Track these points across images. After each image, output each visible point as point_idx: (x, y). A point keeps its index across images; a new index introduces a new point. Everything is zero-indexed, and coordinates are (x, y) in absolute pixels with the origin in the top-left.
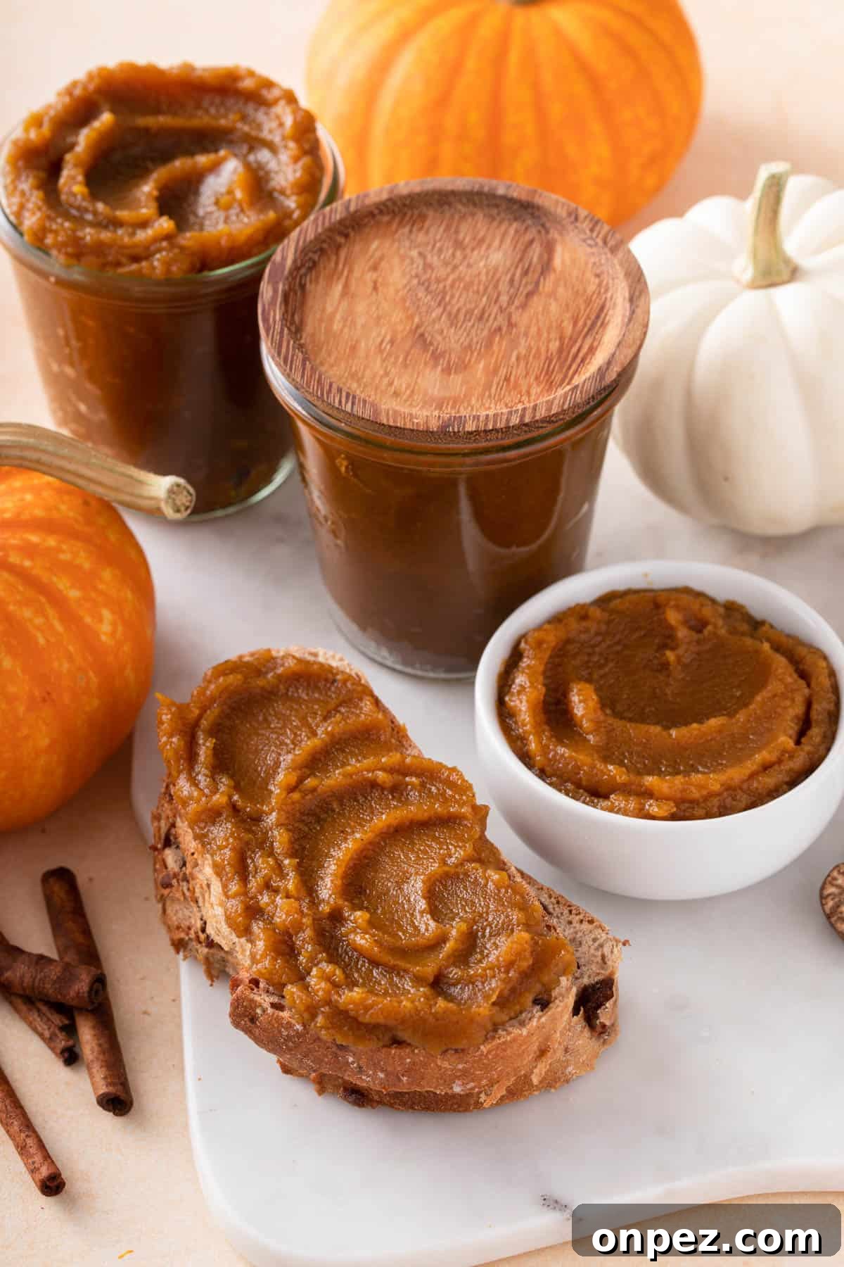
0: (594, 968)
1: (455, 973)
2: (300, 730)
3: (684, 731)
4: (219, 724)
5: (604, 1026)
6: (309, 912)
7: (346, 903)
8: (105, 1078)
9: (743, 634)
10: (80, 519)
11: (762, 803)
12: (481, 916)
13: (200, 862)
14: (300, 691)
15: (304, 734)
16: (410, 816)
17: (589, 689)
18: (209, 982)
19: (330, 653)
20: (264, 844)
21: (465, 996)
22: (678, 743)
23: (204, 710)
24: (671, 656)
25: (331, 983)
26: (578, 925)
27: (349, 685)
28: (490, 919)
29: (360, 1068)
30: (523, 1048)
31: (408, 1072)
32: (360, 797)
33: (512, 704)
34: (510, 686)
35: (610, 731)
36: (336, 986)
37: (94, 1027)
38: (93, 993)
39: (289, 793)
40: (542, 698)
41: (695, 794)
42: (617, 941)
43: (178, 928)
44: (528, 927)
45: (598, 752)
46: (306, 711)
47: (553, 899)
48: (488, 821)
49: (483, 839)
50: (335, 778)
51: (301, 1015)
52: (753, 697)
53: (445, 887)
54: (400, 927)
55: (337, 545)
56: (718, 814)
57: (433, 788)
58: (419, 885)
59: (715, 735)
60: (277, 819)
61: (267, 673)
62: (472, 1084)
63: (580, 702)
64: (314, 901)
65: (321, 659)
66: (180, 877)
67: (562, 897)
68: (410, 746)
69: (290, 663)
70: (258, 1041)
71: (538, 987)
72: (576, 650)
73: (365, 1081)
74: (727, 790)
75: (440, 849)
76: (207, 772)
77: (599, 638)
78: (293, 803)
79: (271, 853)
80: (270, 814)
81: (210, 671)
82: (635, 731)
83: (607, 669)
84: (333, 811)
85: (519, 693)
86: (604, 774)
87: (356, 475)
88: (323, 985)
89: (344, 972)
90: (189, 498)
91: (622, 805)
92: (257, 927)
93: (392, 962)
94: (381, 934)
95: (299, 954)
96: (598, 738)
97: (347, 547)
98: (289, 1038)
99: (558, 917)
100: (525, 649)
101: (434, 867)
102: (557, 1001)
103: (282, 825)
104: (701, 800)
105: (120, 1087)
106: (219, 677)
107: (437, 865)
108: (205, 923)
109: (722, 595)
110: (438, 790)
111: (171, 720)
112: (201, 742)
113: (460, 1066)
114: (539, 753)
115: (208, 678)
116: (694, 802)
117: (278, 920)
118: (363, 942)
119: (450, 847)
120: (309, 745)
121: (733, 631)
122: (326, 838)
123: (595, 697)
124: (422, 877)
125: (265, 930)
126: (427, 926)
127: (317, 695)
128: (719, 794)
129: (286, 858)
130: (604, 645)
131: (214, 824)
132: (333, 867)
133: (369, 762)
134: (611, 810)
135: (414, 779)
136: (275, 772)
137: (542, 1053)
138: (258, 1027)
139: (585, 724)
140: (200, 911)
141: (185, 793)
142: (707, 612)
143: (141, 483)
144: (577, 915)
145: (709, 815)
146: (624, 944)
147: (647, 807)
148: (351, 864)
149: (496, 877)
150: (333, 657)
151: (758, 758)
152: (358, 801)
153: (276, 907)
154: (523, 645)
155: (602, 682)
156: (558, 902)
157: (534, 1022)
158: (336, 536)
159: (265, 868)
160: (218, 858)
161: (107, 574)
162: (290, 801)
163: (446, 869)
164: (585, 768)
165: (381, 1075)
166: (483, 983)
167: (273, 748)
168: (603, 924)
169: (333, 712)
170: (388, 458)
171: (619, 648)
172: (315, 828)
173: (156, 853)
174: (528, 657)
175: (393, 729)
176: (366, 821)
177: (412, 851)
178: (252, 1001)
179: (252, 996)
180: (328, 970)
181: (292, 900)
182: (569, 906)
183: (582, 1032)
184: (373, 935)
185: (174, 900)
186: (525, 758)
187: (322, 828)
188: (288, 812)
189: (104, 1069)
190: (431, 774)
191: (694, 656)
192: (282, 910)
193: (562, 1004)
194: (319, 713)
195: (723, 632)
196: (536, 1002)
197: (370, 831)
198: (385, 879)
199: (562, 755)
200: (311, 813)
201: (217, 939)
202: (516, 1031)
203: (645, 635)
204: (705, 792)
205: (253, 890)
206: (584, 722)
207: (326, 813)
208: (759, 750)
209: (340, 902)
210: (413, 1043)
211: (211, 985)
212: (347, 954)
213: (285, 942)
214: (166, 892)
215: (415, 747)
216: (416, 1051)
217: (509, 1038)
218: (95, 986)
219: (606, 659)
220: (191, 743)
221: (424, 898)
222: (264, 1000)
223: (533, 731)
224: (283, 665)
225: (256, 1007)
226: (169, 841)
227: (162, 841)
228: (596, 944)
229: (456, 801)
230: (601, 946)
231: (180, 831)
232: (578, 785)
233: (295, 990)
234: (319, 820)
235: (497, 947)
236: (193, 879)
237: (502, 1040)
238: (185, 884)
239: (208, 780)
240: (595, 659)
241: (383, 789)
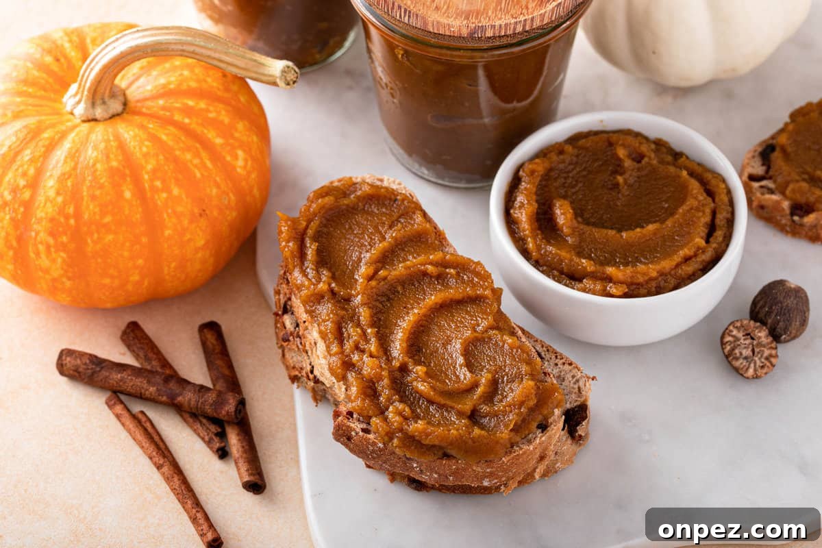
0: (573, 396)
1: (485, 408)
2: (374, 235)
3: (631, 233)
4: (319, 232)
5: (580, 436)
6: (387, 367)
7: (410, 360)
8: (248, 470)
9: (668, 163)
10: (221, 87)
11: (686, 285)
12: (500, 368)
13: (309, 328)
14: (373, 207)
15: (377, 238)
16: (451, 296)
17: (566, 203)
18: (315, 404)
19: (392, 179)
20: (353, 318)
21: (492, 424)
22: (628, 243)
23: (309, 221)
24: (620, 179)
25: (403, 417)
26: (561, 367)
27: (406, 202)
28: (507, 371)
29: (421, 471)
30: (530, 457)
31: (454, 473)
32: (416, 283)
33: (516, 215)
34: (514, 202)
35: (581, 234)
36: (406, 419)
37: (238, 435)
38: (238, 412)
39: (369, 281)
40: (535, 211)
41: (641, 279)
42: (588, 378)
43: (294, 368)
44: (532, 376)
45: (574, 250)
46: (378, 221)
47: (544, 349)
48: (502, 299)
49: (499, 312)
50: (399, 270)
51: (382, 438)
52: (677, 210)
53: (475, 346)
54: (447, 375)
55: (394, 102)
56: (655, 293)
57: (465, 276)
58: (458, 346)
59: (651, 236)
60: (362, 301)
61: (350, 195)
62: (496, 481)
63: (562, 214)
64: (389, 359)
65: (385, 184)
66: (295, 334)
67: (551, 347)
68: (448, 245)
69: (366, 188)
70: (351, 450)
71: (540, 418)
72: (557, 175)
73: (424, 478)
74: (661, 275)
75: (472, 320)
76: (313, 267)
77: (572, 167)
78: (372, 288)
79: (358, 325)
80: (357, 297)
81: (313, 194)
82: (598, 233)
83: (577, 188)
84: (398, 292)
85: (520, 207)
86: (579, 265)
87: (408, 60)
88: (397, 418)
89: (411, 409)
90: (296, 75)
91: (592, 287)
92: (351, 376)
93: (443, 402)
94: (434, 383)
95: (380, 395)
96: (574, 239)
97: (400, 103)
98: (373, 451)
99: (548, 361)
100: (523, 176)
101: (468, 333)
102: (552, 426)
103: (365, 304)
104: (644, 283)
105: (257, 477)
106: (318, 199)
107: (470, 332)
108: (313, 367)
109: (652, 135)
110: (468, 277)
111: (288, 230)
112: (308, 245)
113: (488, 470)
114: (534, 251)
115: (311, 199)
116: (639, 285)
117: (365, 372)
118: (423, 388)
119: (478, 319)
120: (381, 246)
121: (662, 162)
122: (394, 311)
123: (571, 211)
124: (460, 340)
125: (357, 378)
126: (465, 375)
127: (384, 210)
128: (655, 279)
129: (368, 328)
130: (575, 172)
131: (319, 303)
132: (401, 334)
133: (421, 258)
134: (584, 290)
135: (452, 270)
136: (358, 265)
137: (542, 458)
138: (352, 443)
139: (565, 230)
140: (309, 359)
141: (299, 282)
142: (644, 148)
143: (263, 65)
144: (561, 359)
145: (649, 294)
146: (593, 379)
147: (608, 288)
148: (412, 331)
149: (510, 341)
150: (394, 182)
151: (681, 253)
152: (415, 286)
153: (364, 363)
154: (521, 173)
155: (574, 197)
156: (548, 350)
157: (538, 441)
158: (393, 96)
159: (355, 335)
160: (323, 328)
161: (240, 126)
162: (369, 287)
163: (477, 335)
164: (566, 261)
165: (436, 476)
166: (504, 416)
167: (356, 248)
168: (579, 366)
169: (396, 222)
170: (433, 53)
171: (585, 173)
172: (387, 305)
173: (278, 317)
174: (524, 182)
175: (436, 233)
176: (420, 299)
177: (452, 321)
178: (349, 426)
179: (349, 423)
180: (400, 408)
181: (375, 359)
182: (556, 353)
183: (566, 440)
184: (429, 383)
185: (290, 350)
186: (525, 253)
187: (391, 305)
188: (369, 295)
189: (246, 464)
190: (464, 267)
191: (636, 179)
192: (368, 366)
193: (555, 428)
194: (387, 223)
195: (655, 162)
196: (538, 427)
197: (425, 308)
198: (434, 341)
199: (551, 252)
200: (384, 295)
201: (322, 379)
202: (525, 447)
203: (602, 165)
204: (646, 278)
205: (348, 350)
206: (564, 228)
207: (394, 294)
208: (682, 247)
209: (406, 359)
210: (458, 457)
211: (316, 406)
212: (412, 395)
213: (370, 387)
214: (285, 344)
215: (451, 246)
216: (460, 462)
217: (521, 452)
218: (239, 408)
219: (576, 181)
220: (301, 246)
221: (462, 355)
222: (357, 426)
223: (530, 235)
224: (361, 189)
225: (352, 430)
226: (286, 309)
227: (282, 309)
228: (574, 380)
229: (481, 286)
230: (578, 381)
231: (294, 305)
232: (562, 273)
233: (378, 421)
234: (389, 300)
235: (512, 391)
236: (304, 338)
237: (517, 453)
238: (298, 339)
239: (314, 272)
240: (569, 181)
241: (431, 277)
